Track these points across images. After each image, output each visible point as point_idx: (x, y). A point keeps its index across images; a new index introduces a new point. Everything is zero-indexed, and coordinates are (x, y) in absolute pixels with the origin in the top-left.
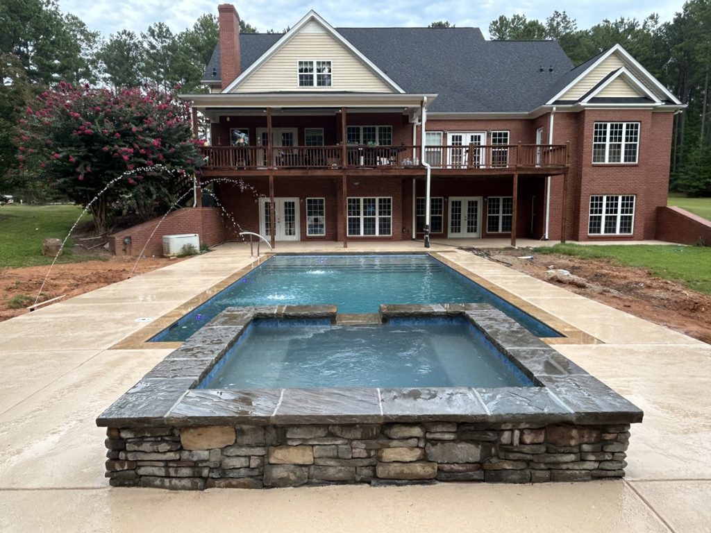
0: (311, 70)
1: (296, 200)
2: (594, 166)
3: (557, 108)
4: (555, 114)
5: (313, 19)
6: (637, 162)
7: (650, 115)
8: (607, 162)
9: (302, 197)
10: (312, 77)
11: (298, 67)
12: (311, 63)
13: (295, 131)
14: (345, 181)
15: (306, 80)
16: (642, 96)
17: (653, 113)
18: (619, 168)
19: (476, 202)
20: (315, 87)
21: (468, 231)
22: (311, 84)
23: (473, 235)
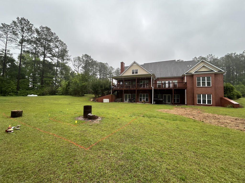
0: (134, 71)
1: (131, 94)
2: (197, 87)
3: (186, 75)
4: (186, 76)
5: (135, 63)
6: (211, 86)
7: (214, 75)
8: (201, 86)
9: (132, 94)
10: (134, 72)
11: (132, 71)
12: (134, 70)
13: (131, 82)
14: (136, 90)
15: (133, 73)
16: (211, 70)
17: (215, 74)
18: (205, 88)
19: (170, 96)
20: (135, 74)
21: (168, 102)
22: (134, 73)
23: (169, 103)
